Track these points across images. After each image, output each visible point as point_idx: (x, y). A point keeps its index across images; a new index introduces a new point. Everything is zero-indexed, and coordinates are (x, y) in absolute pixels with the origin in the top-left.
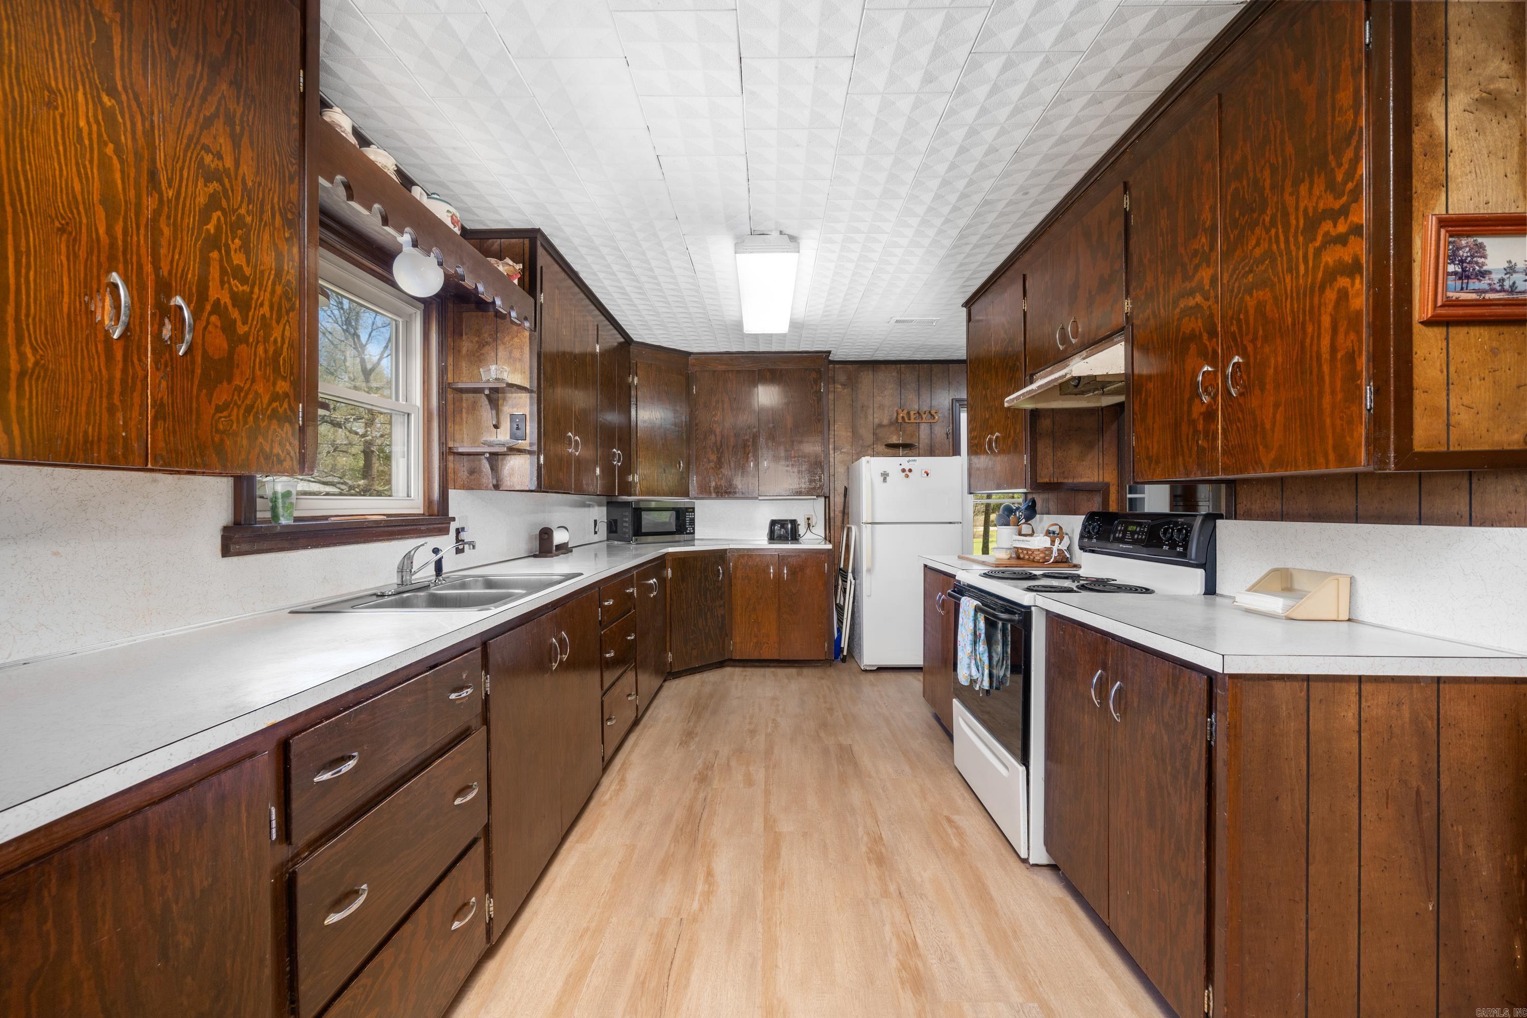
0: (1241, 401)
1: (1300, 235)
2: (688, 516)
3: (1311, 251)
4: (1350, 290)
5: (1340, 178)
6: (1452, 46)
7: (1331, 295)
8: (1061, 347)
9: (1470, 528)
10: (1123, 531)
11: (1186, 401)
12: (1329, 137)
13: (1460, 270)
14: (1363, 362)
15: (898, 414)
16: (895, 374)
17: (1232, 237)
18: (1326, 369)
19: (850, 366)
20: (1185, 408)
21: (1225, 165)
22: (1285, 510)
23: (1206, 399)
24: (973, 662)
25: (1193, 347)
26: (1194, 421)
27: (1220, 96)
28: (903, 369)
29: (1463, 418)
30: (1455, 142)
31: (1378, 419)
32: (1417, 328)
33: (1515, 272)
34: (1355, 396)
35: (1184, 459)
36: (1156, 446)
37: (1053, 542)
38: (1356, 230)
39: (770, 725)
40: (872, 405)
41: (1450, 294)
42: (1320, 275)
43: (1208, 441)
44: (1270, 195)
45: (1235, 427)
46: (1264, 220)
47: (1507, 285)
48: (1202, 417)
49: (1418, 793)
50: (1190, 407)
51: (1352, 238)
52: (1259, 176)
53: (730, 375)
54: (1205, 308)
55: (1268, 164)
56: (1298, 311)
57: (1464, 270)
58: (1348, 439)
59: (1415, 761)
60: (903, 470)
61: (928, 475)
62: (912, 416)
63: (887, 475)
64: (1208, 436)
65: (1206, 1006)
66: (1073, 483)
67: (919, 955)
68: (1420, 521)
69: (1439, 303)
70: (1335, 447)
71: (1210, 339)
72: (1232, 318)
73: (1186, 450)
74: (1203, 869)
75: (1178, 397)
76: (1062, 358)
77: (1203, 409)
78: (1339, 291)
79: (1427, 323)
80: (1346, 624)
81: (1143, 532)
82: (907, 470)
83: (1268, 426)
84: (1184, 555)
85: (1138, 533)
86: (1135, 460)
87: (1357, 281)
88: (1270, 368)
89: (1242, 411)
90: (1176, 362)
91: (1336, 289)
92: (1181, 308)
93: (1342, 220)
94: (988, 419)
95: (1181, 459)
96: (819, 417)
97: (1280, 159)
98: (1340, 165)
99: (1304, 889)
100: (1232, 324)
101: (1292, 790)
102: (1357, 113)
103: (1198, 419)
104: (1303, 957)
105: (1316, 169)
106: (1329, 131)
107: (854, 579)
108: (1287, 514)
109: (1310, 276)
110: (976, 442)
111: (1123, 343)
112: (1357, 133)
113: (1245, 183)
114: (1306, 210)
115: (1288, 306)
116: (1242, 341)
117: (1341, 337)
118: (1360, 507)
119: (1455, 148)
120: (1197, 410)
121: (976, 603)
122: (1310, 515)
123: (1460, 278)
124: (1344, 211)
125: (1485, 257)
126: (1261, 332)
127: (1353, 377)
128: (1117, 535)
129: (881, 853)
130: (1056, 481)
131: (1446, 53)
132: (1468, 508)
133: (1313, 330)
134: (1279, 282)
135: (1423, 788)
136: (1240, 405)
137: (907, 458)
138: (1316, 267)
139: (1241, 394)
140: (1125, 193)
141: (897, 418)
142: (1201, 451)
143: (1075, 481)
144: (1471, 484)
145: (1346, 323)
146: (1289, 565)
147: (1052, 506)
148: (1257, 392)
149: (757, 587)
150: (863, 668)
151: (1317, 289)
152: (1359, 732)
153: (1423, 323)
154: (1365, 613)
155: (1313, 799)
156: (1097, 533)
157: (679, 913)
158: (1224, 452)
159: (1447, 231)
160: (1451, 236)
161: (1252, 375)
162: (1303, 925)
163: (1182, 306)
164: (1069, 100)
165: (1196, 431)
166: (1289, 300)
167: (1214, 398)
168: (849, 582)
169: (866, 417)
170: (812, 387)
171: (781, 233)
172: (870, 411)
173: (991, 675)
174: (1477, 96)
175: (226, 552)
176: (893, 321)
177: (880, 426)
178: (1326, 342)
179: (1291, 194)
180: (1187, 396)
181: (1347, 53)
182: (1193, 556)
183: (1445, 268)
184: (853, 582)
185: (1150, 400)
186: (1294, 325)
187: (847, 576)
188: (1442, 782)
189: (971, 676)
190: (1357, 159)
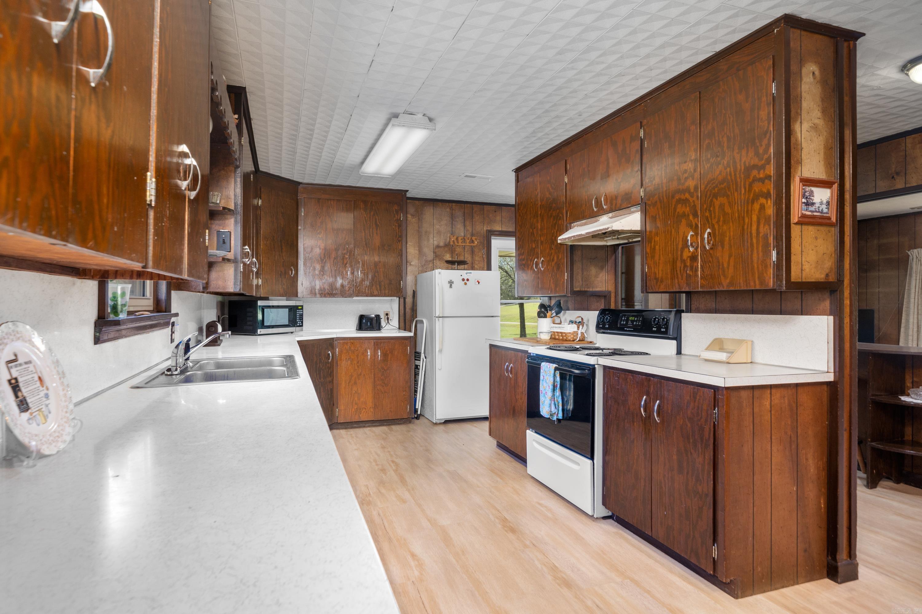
0: (711, 252)
1: (742, 174)
2: (299, 313)
3: (747, 183)
4: (766, 205)
5: (761, 151)
6: (803, 101)
7: (757, 206)
8: (595, 210)
9: (802, 316)
10: (626, 320)
11: (679, 249)
12: (756, 131)
13: (806, 201)
14: (771, 240)
15: (450, 239)
16: (448, 210)
17: (706, 167)
18: (754, 241)
19: (417, 202)
20: (679, 253)
21: (702, 129)
22: (717, 308)
23: (691, 249)
24: (553, 402)
25: (684, 221)
26: (684, 260)
27: (700, 92)
28: (454, 207)
29: (806, 267)
30: (804, 145)
31: (778, 265)
32: (792, 225)
33: (823, 204)
34: (768, 254)
35: (678, 281)
36: (660, 272)
37: (578, 328)
38: (769, 177)
39: (392, 464)
40: (432, 231)
41: (803, 212)
42: (752, 195)
43: (693, 271)
44: (727, 151)
45: (708, 265)
46: (723, 162)
47: (820, 209)
48: (689, 259)
49: (790, 437)
50: (682, 252)
51: (766, 181)
52: (721, 139)
53: (332, 203)
54: (691, 201)
55: (726, 135)
56: (741, 211)
57: (807, 202)
58: (765, 275)
59: (789, 423)
60: (463, 280)
61: (479, 283)
62: (460, 241)
63: (453, 282)
64: (693, 269)
65: (714, 554)
66: (592, 291)
67: (561, 571)
68: (781, 313)
69: (800, 216)
70: (759, 278)
71: (694, 219)
72: (706, 209)
73: (679, 276)
74: (712, 486)
75: (675, 247)
76: (594, 215)
77: (690, 254)
78: (761, 205)
79: (796, 224)
80: (749, 365)
81: (639, 320)
82: (466, 279)
83: (725, 265)
84: (666, 332)
85: (636, 321)
86: (647, 279)
87: (769, 202)
88: (726, 237)
89: (712, 257)
90: (673, 227)
91: (759, 203)
92: (677, 199)
93: (762, 171)
94: (534, 249)
95: (676, 280)
96: (400, 239)
97: (732, 135)
98: (761, 146)
99: (752, 488)
100: (706, 212)
101: (748, 441)
102: (769, 123)
103: (687, 260)
104: (752, 520)
105: (750, 144)
106: (756, 128)
107: (426, 358)
108: (718, 310)
109: (747, 195)
110: (524, 262)
111: (639, 213)
112: (769, 133)
113: (713, 141)
114: (745, 162)
115: (736, 208)
116: (712, 222)
117: (762, 226)
118: (754, 306)
119: (804, 147)
120: (686, 255)
121: (555, 365)
122: (730, 310)
123: (806, 205)
124: (763, 167)
125: (813, 196)
126: (722, 219)
127: (766, 246)
128: (622, 323)
129: (510, 526)
130: (583, 290)
131: (801, 104)
132: (801, 307)
133: (749, 221)
134: (732, 195)
135: (792, 435)
136: (710, 254)
137: (466, 271)
138: (750, 191)
139: (711, 249)
140: (641, 128)
141: (449, 242)
142: (689, 277)
143: (594, 290)
144: (802, 296)
145: (764, 220)
146: (721, 337)
147: (570, 305)
148: (720, 248)
149: (358, 366)
150: (435, 422)
151: (750, 201)
152: (771, 411)
153: (794, 224)
154: (759, 359)
155: (755, 444)
156: (609, 322)
157: (409, 579)
158: (702, 278)
159: (802, 184)
160: (804, 186)
161: (717, 239)
162: (752, 505)
163: (678, 198)
164: (623, 76)
165: (685, 266)
166: (736, 205)
167: (696, 249)
168: (422, 360)
169: (428, 240)
170: (395, 217)
171: (424, 115)
172: (431, 236)
173: (563, 410)
174: (810, 125)
175: (97, 341)
176: (463, 176)
177: (438, 247)
178: (754, 227)
179: (738, 153)
180: (680, 246)
181: (765, 94)
182: (671, 334)
183: (802, 200)
184: (425, 360)
185: (657, 247)
186: (739, 217)
187: (420, 356)
188: (798, 431)
189: (551, 412)
190: (768, 145)
